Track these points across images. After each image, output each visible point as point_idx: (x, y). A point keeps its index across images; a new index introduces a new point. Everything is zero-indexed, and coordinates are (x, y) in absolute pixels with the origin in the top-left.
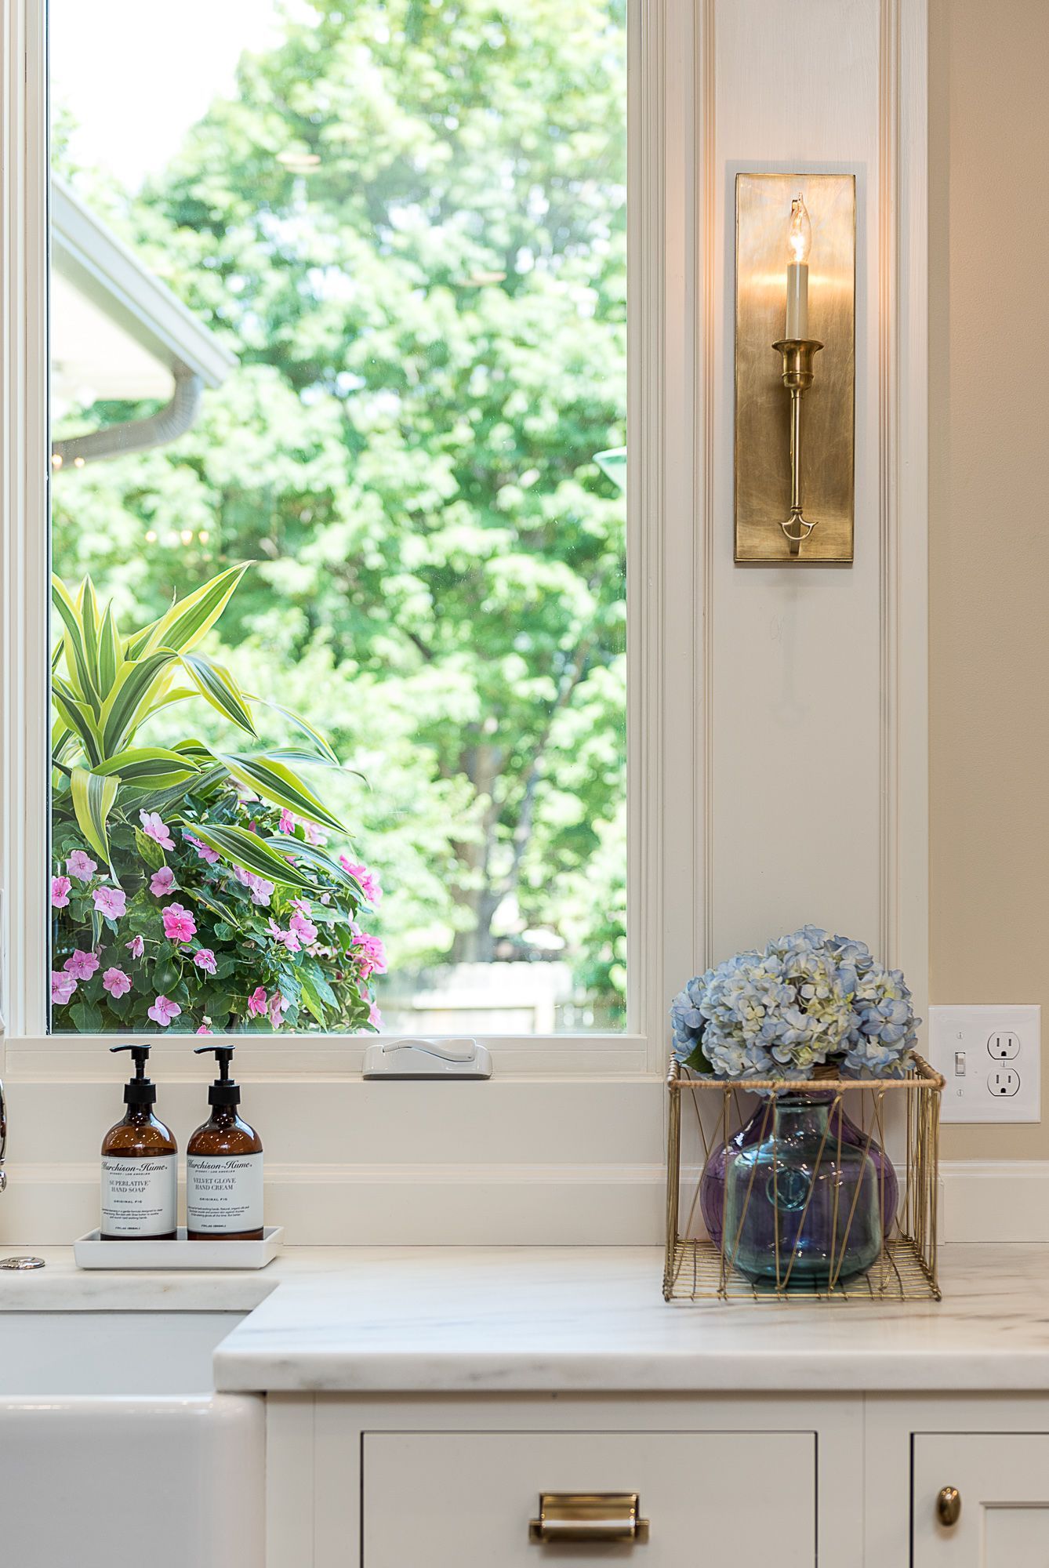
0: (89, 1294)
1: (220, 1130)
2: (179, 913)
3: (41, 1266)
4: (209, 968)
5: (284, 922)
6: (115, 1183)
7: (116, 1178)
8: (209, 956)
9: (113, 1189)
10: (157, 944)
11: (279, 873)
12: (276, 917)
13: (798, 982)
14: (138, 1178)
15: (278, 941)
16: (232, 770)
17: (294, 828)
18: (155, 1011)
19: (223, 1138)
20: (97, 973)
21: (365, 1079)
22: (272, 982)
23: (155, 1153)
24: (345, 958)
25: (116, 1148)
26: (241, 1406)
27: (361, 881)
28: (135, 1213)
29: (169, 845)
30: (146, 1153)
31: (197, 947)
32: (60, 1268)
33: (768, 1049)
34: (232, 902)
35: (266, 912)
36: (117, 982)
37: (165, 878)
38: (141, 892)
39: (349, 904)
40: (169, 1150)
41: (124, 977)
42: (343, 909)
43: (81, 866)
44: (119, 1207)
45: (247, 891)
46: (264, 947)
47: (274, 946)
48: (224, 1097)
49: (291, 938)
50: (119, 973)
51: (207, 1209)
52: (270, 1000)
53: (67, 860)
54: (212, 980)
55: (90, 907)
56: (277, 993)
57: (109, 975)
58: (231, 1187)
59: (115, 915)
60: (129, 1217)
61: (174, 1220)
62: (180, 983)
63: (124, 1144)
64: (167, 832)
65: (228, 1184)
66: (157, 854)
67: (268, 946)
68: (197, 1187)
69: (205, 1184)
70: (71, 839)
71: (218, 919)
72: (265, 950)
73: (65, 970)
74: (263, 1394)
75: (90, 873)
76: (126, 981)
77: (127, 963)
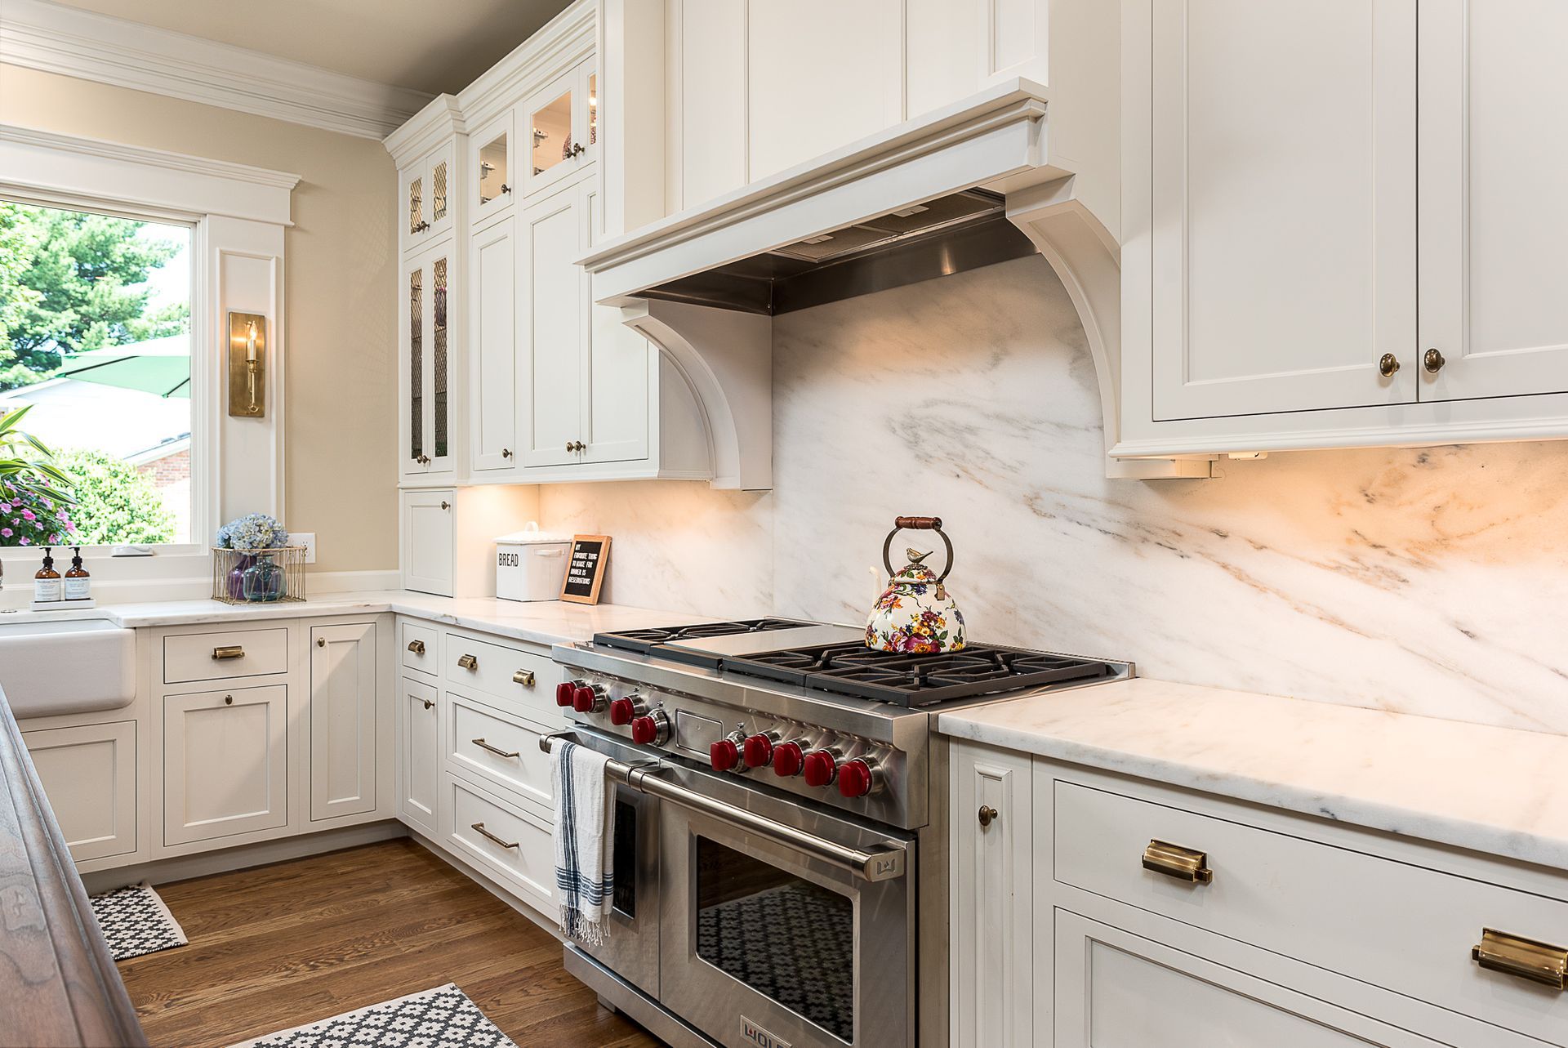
1: (76, 570)
3: (15, 612)
6: (41, 586)
9: (40, 588)
13: (260, 526)
14: (49, 584)
19: (77, 572)
21: (112, 557)
23: (54, 577)
25: (41, 576)
26: (132, 631)
28: (48, 594)
30: (50, 577)
32: (25, 612)
33: (251, 543)
40: (59, 577)
41: (11, 531)
44: (43, 593)
48: (77, 561)
51: (72, 592)
58: (82, 586)
60: (47, 596)
61: (60, 596)
63: (43, 575)
68: (69, 586)
69: (71, 585)
74: (135, 628)
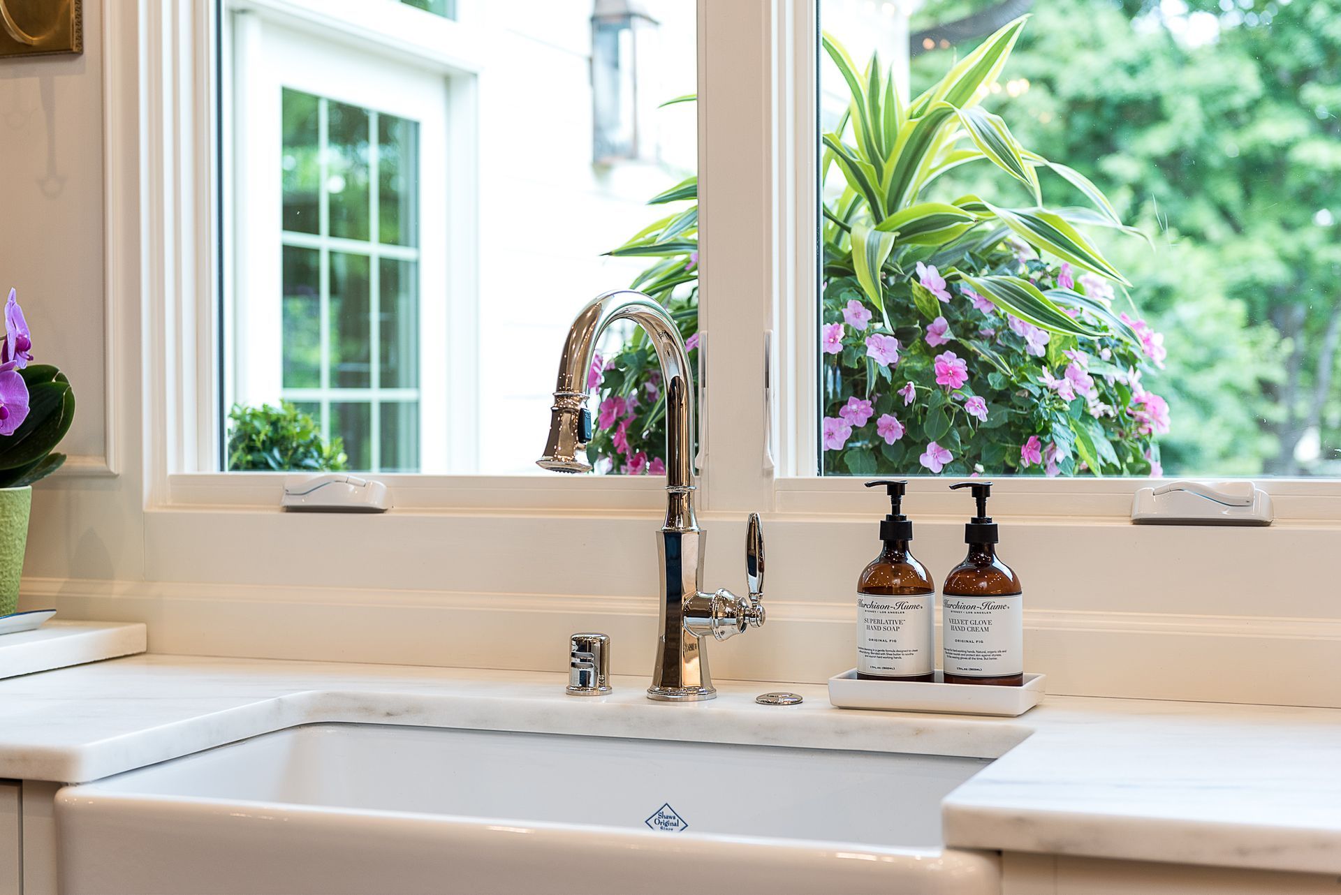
0: (842, 733)
1: (977, 569)
2: (951, 360)
3: (799, 702)
4: (980, 415)
5: (1060, 373)
6: (869, 621)
7: (870, 616)
8: (980, 403)
9: (868, 627)
10: (929, 391)
11: (1052, 320)
12: (1052, 368)
14: (893, 617)
15: (1052, 389)
16: (1009, 223)
17: (1073, 285)
18: (927, 458)
19: (980, 577)
20: (871, 421)
21: (1134, 524)
22: (1046, 430)
23: (910, 592)
24: (1126, 415)
25: (872, 586)
26: (971, 866)
27: (1141, 336)
28: (889, 653)
29: (945, 297)
30: (901, 591)
31: (968, 394)
32: (816, 705)
34: (1007, 353)
35: (1041, 362)
36: (890, 428)
37: (940, 328)
38: (917, 342)
39: (1128, 361)
40: (925, 589)
41: (897, 424)
42: (1122, 364)
43: (857, 315)
44: (871, 645)
45: (1022, 341)
46: (1037, 396)
47: (1047, 395)
48: (981, 535)
49: (1065, 388)
50: (892, 420)
51: (962, 651)
52: (1045, 450)
53: (843, 310)
54: (986, 429)
55: (862, 353)
56: (1052, 444)
57: (882, 422)
58: (987, 629)
59: (887, 361)
60: (883, 656)
61: (930, 662)
62: (951, 430)
63: (879, 582)
64: (944, 285)
65: (984, 626)
66: (933, 306)
67: (1042, 395)
68: (952, 627)
69: (960, 625)
70: (850, 291)
71: (994, 370)
72: (1039, 399)
73: (840, 417)
74: (998, 855)
75: (864, 322)
76: (898, 427)
77: (901, 411)
